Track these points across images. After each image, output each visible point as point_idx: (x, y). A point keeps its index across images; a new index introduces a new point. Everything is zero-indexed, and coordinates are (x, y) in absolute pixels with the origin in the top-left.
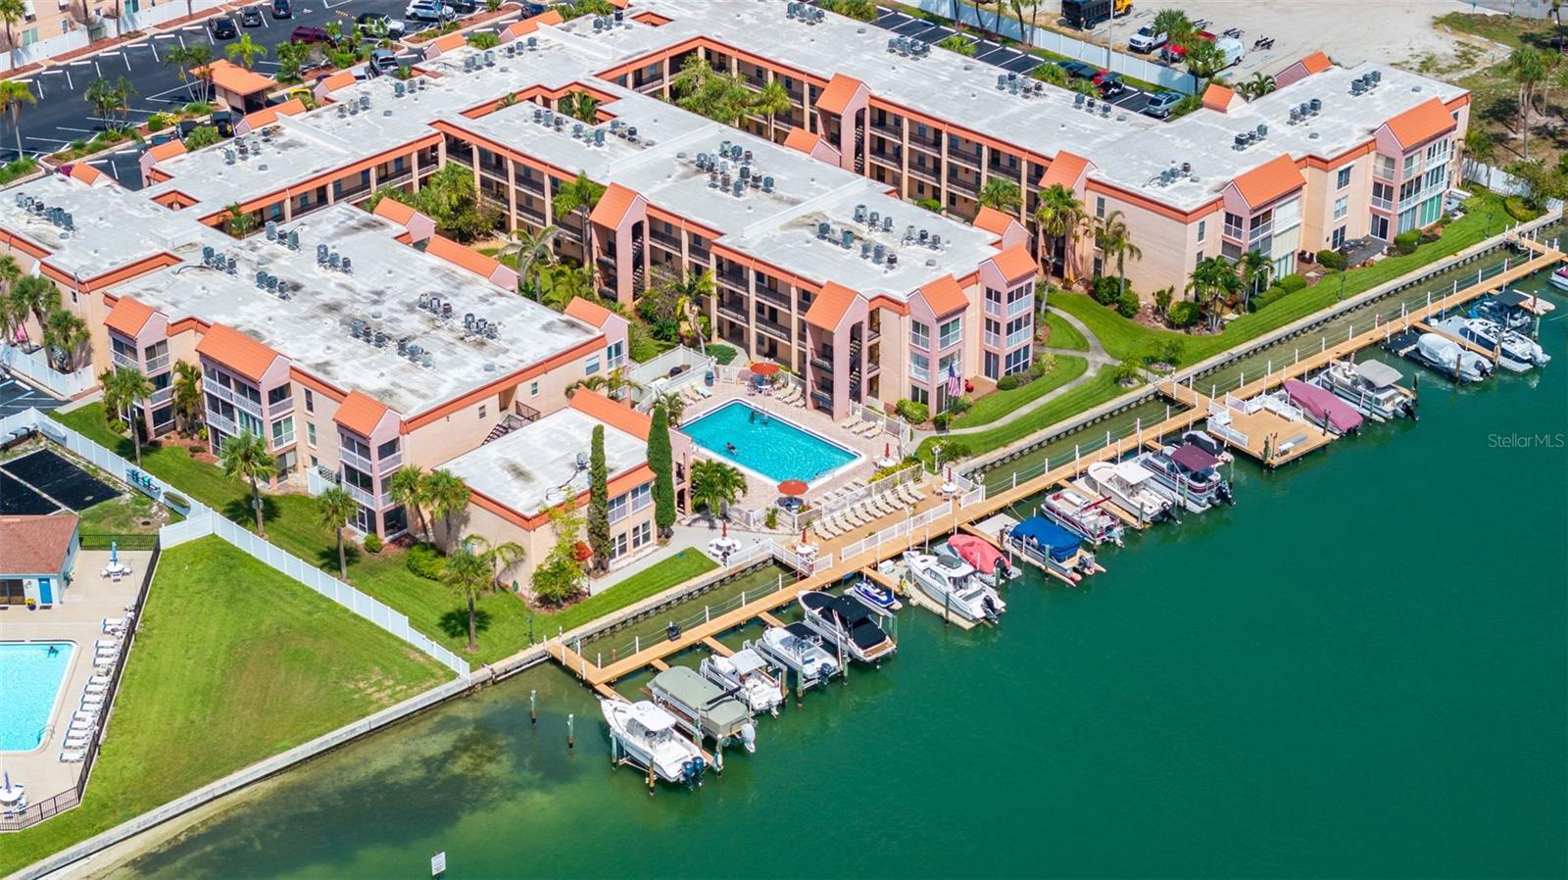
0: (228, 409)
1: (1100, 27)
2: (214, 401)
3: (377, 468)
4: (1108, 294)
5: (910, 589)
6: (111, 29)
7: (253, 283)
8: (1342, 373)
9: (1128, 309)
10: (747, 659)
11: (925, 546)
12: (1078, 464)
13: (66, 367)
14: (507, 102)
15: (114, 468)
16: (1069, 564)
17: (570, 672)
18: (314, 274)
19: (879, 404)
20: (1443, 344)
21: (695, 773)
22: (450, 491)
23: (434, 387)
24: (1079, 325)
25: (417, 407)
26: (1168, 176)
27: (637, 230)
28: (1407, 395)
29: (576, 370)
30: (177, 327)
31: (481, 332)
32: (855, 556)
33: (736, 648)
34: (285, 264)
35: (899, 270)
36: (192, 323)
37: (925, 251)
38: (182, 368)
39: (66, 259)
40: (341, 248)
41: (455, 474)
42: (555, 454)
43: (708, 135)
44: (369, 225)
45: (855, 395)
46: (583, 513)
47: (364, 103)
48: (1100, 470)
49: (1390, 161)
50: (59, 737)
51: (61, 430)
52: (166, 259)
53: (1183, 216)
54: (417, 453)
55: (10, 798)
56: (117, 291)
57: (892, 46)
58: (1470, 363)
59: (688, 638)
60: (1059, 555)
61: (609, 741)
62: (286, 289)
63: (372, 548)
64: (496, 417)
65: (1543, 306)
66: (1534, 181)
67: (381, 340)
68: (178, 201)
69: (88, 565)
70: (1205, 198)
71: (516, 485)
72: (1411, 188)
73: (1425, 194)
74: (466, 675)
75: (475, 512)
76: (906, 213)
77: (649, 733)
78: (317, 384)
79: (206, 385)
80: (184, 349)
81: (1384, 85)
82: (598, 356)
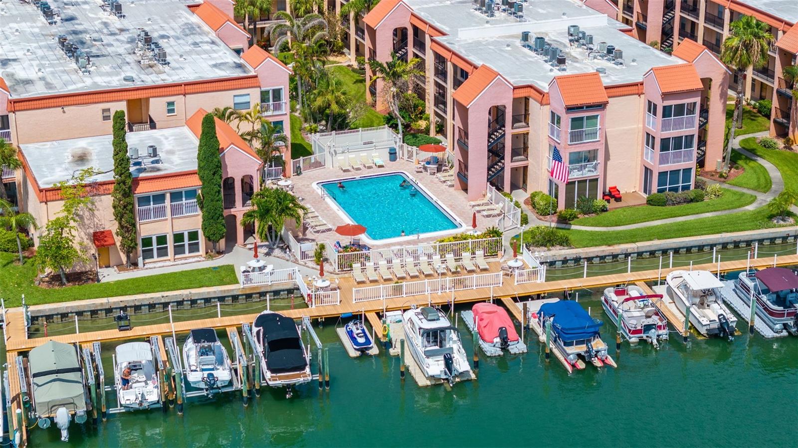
82: (249, 94)
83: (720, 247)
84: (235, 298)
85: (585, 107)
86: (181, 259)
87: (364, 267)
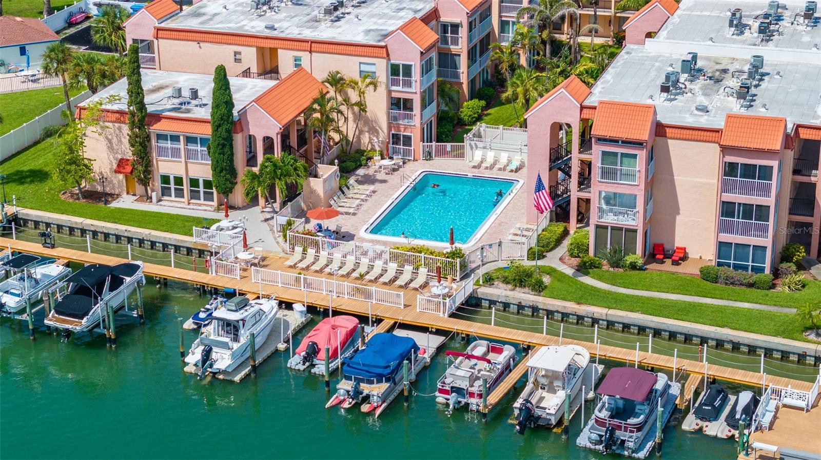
82: (374, 64)
83: (714, 343)
84: (189, 251)
85: (620, 142)
86: (196, 204)
87: (318, 255)
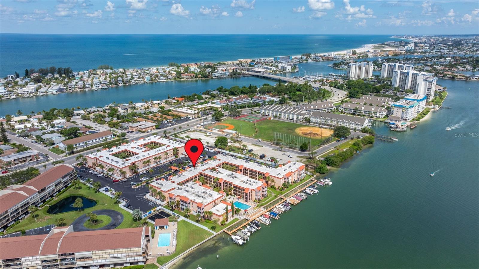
0: (183, 205)
1: (264, 159)
2: (181, 204)
3: (202, 211)
4: (273, 187)
5: (260, 221)
6: (159, 163)
7: (184, 191)
8: (299, 194)
9: (275, 189)
10: (246, 230)
11: (261, 216)
12: (274, 206)
13: (163, 201)
14: (206, 169)
15: (171, 212)
16: (276, 217)
17: (226, 233)
18: (190, 190)
19: (252, 200)
20: (308, 191)
21: (243, 243)
22: (211, 213)
23: (207, 201)
24: (270, 191)
25: (206, 204)
26: (278, 174)
27: (223, 183)
28: (306, 197)
29: (221, 199)
30: (177, 196)
31: (211, 195)
32: (254, 217)
33: (244, 229)
34: (187, 189)
35: (253, 186)
36: (178, 196)
37: (255, 184)
38: (177, 201)
39: (163, 189)
40: (193, 186)
41: (212, 211)
42: (221, 208)
43: (229, 172)
44: (195, 184)
45: (250, 200)
46: (225, 215)
47: (191, 170)
48: (277, 207)
49: (299, 172)
50: (172, 244)
51: (164, 208)
52: (174, 189)
53: (280, 179)
54: (206, 209)
55: (168, 252)
56: (170, 192)
57: (245, 162)
58: (311, 193)
59: (238, 228)
60: (275, 216)
61: (233, 241)
62: (188, 191)
63: (201, 220)
64: (213, 204)
65: (316, 186)
66: (312, 173)
67: (200, 197)
68: (173, 182)
69: (170, 224)
70: (282, 177)
71: (218, 212)
72: (301, 174)
73: (302, 175)
74: (215, 234)
75: (213, 215)
76: (252, 180)
77: (238, 239)
78: (193, 202)
79: (181, 203)
80: (178, 199)
81: (297, 164)
